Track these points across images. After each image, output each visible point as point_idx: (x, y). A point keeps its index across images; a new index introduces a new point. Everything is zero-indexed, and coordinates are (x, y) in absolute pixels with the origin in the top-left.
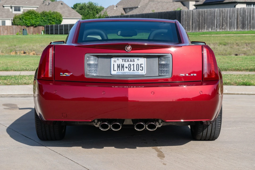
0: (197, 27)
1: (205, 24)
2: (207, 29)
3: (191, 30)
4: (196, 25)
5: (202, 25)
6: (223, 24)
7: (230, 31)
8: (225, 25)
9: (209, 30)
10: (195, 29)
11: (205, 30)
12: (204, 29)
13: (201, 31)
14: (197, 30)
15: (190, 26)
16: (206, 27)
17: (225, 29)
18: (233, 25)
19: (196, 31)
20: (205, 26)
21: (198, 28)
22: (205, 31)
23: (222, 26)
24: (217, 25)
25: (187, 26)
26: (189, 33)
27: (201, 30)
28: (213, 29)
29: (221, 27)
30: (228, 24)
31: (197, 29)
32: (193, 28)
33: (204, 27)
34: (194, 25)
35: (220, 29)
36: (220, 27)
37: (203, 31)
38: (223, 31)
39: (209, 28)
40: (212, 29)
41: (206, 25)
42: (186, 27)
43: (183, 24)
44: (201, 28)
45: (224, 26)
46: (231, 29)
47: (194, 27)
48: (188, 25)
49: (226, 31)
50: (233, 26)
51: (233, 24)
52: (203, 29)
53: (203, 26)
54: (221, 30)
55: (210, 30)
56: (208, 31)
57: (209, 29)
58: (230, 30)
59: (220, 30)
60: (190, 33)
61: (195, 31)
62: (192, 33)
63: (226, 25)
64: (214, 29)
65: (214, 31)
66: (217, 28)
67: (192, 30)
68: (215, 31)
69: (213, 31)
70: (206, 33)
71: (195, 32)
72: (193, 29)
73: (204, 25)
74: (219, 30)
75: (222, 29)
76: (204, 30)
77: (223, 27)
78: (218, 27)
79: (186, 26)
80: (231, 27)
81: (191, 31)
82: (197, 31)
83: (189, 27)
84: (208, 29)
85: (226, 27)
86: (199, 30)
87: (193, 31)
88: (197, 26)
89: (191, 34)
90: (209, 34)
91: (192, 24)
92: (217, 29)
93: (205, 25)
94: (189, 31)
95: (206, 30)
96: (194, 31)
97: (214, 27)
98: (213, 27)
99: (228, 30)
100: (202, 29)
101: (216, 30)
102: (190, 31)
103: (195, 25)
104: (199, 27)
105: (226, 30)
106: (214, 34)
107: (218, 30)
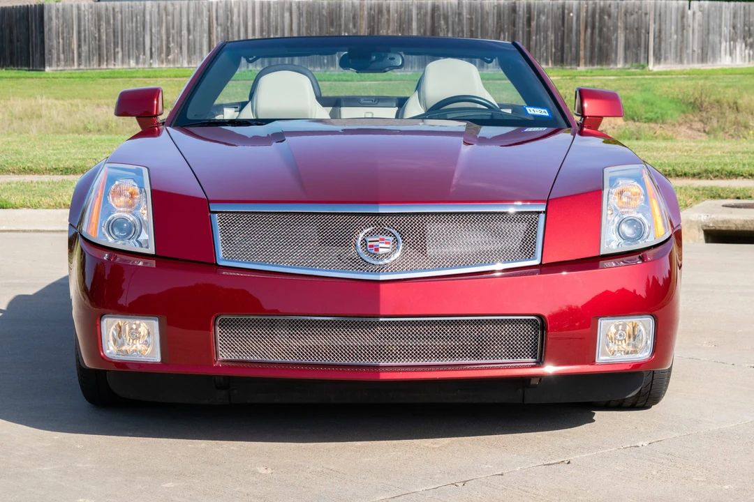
0: (93, 55)
1: (118, 47)
2: (123, 62)
3: (76, 63)
4: (89, 51)
5: (107, 48)
6: (168, 48)
7: (189, 68)
8: (176, 51)
9: (129, 64)
10: (89, 59)
11: (118, 65)
12: (115, 61)
13: (105, 67)
14: (93, 65)
15: (73, 53)
16: (120, 55)
17: (174, 61)
18: (198, 51)
19: (92, 67)
20: (118, 52)
21: (95, 58)
22: (117, 67)
23: (168, 54)
24: (153, 50)
25: (63, 52)
26: (71, 73)
27: (107, 65)
28: (141, 60)
29: (163, 56)
30: (185, 48)
31: (94, 62)
32: (83, 58)
33: (115, 54)
34: (84, 48)
35: (162, 62)
36: (160, 55)
37: (112, 67)
38: (170, 68)
39: (129, 58)
40: (137, 62)
41: (119, 49)
42: (62, 56)
43: (52, 45)
44: (105, 58)
45: (174, 52)
46: (193, 61)
47: (83, 54)
48: (65, 48)
49: (178, 68)
50: (198, 54)
51: (198, 46)
52: (113, 62)
53: (112, 51)
54: (164, 66)
55: (133, 63)
56: (125, 66)
57: (129, 62)
58: (190, 66)
59: (161, 66)
60: (74, 71)
61: (88, 68)
62: (78, 71)
63: (179, 49)
64: (144, 63)
65: (143, 68)
66: (151, 57)
67: (79, 65)
68: (146, 66)
69: (141, 66)
70: (119, 73)
71: (89, 71)
72: (83, 62)
73: (114, 50)
74: (159, 64)
75: (168, 61)
76: (114, 65)
77: (170, 57)
78: (155, 56)
79: (61, 51)
80: (193, 57)
81: (76, 67)
82: (95, 67)
83: (71, 55)
84: (127, 61)
85: (180, 55)
86: (99, 65)
87: (82, 67)
88: (94, 52)
89: (74, 75)
90: (128, 75)
91: (79, 46)
92: (151, 61)
93: (116, 50)
94: (69, 68)
95: (120, 64)
96: (86, 66)
97: (144, 54)
98: (141, 56)
99: (186, 65)
100: (109, 61)
101: (151, 64)
102: (73, 68)
103: (87, 48)
104: (99, 55)
105: (179, 66)
106: (141, 76)
107: (156, 65)
